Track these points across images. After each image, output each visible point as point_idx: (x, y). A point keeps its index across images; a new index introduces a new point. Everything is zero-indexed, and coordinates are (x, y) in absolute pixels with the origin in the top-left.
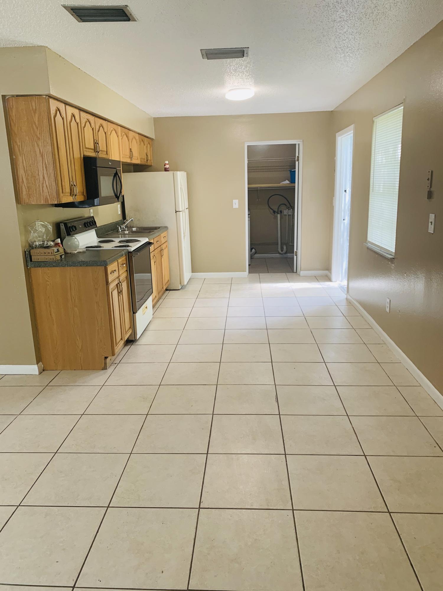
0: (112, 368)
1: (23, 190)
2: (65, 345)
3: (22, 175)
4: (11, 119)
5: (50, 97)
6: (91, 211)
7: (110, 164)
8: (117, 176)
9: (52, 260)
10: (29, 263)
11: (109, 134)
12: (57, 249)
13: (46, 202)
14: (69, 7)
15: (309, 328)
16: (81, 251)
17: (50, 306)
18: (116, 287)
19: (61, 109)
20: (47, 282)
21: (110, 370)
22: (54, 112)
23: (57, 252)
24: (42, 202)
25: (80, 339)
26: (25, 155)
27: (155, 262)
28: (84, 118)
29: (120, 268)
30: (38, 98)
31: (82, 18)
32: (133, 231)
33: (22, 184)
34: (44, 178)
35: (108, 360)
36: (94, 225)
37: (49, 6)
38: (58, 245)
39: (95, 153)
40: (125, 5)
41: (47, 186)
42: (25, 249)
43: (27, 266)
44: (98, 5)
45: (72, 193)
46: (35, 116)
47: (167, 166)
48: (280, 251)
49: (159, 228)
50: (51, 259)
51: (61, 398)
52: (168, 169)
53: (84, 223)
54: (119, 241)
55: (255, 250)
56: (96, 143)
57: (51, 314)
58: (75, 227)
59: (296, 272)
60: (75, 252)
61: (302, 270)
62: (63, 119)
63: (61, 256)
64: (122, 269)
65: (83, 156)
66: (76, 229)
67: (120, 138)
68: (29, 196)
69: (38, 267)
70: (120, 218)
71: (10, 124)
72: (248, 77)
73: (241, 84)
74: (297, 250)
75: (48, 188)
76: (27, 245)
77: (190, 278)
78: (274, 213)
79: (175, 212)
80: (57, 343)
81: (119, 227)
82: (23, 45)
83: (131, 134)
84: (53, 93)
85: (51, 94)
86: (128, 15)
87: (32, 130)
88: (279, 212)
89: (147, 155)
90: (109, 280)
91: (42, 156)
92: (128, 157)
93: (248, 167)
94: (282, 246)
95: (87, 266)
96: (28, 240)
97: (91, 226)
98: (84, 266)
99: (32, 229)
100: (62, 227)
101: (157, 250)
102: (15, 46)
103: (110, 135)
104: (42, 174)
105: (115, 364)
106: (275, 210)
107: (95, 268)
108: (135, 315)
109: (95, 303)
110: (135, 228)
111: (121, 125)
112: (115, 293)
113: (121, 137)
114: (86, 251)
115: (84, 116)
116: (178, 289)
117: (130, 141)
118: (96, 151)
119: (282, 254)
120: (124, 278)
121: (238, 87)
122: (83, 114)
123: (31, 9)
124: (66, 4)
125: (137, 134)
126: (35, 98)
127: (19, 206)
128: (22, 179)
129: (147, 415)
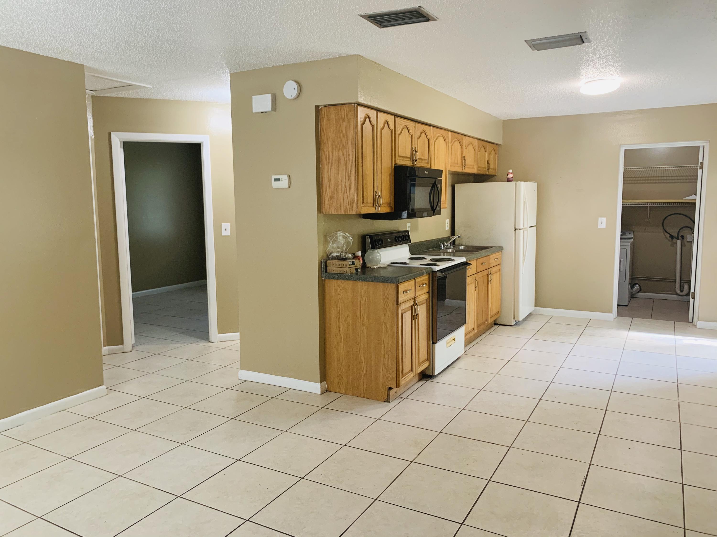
0: (397, 401)
1: (326, 199)
2: (350, 366)
3: (326, 184)
4: (321, 128)
5: (359, 104)
6: (409, 224)
7: (427, 173)
8: (435, 187)
9: (346, 273)
10: (324, 274)
11: (434, 140)
12: (352, 262)
13: (345, 212)
14: (366, 15)
15: (678, 400)
16: (382, 266)
17: (339, 321)
18: (410, 309)
19: (371, 116)
20: (339, 296)
21: (391, 405)
22: (362, 119)
23: (352, 265)
24: (342, 212)
25: (365, 362)
26: (331, 164)
27: (476, 287)
28: (402, 125)
29: (418, 288)
30: (347, 107)
31: (383, 24)
32: (460, 250)
33: (325, 193)
34: (345, 187)
35: (392, 392)
36: (407, 240)
37: (347, 17)
38: (358, 258)
39: (411, 162)
40: (418, 6)
41: (347, 196)
42: (321, 260)
43: (322, 277)
44: (392, 10)
45: (374, 203)
46: (343, 124)
47: (511, 176)
48: (678, 292)
49: (491, 247)
50: (345, 271)
51: (331, 423)
52: (512, 179)
53: (395, 237)
54: (430, 259)
55: (638, 287)
56: (413, 151)
57: (339, 331)
58: (382, 240)
59: (692, 321)
60: (375, 266)
61: (699, 320)
62: (373, 126)
63: (356, 270)
64: (421, 289)
65: (395, 165)
66: (382, 243)
67: (449, 145)
68: (331, 205)
69: (331, 279)
70: (448, 234)
71: (321, 133)
72: (604, 66)
73: (598, 75)
74: (695, 291)
75: (349, 198)
76: (325, 255)
77: (530, 313)
78: (672, 239)
79: (514, 229)
80: (342, 363)
81: (442, 244)
82: (337, 56)
83: (466, 140)
84: (361, 100)
85: (360, 102)
86: (425, 15)
87: (339, 139)
88: (680, 238)
89: (488, 163)
90: (400, 300)
91: (346, 165)
92: (459, 165)
93: (624, 178)
94: (682, 284)
95: (378, 282)
96: (326, 251)
97: (403, 241)
98: (375, 282)
99: (331, 239)
100: (368, 239)
101: (482, 273)
102: (331, 57)
103: (435, 142)
104: (344, 183)
105: (401, 398)
106: (673, 234)
107: (386, 285)
108: (435, 346)
109: (383, 324)
110: (463, 247)
111: (451, 130)
112: (407, 316)
113: (451, 143)
114: (388, 267)
115: (401, 122)
116: (511, 325)
117: (464, 148)
118: (413, 159)
119: (682, 296)
120: (423, 300)
121: (595, 79)
122: (399, 120)
123: (332, 22)
124: (363, 13)
125: (476, 140)
126: (345, 106)
127: (321, 215)
128: (326, 189)
129: (412, 462)
